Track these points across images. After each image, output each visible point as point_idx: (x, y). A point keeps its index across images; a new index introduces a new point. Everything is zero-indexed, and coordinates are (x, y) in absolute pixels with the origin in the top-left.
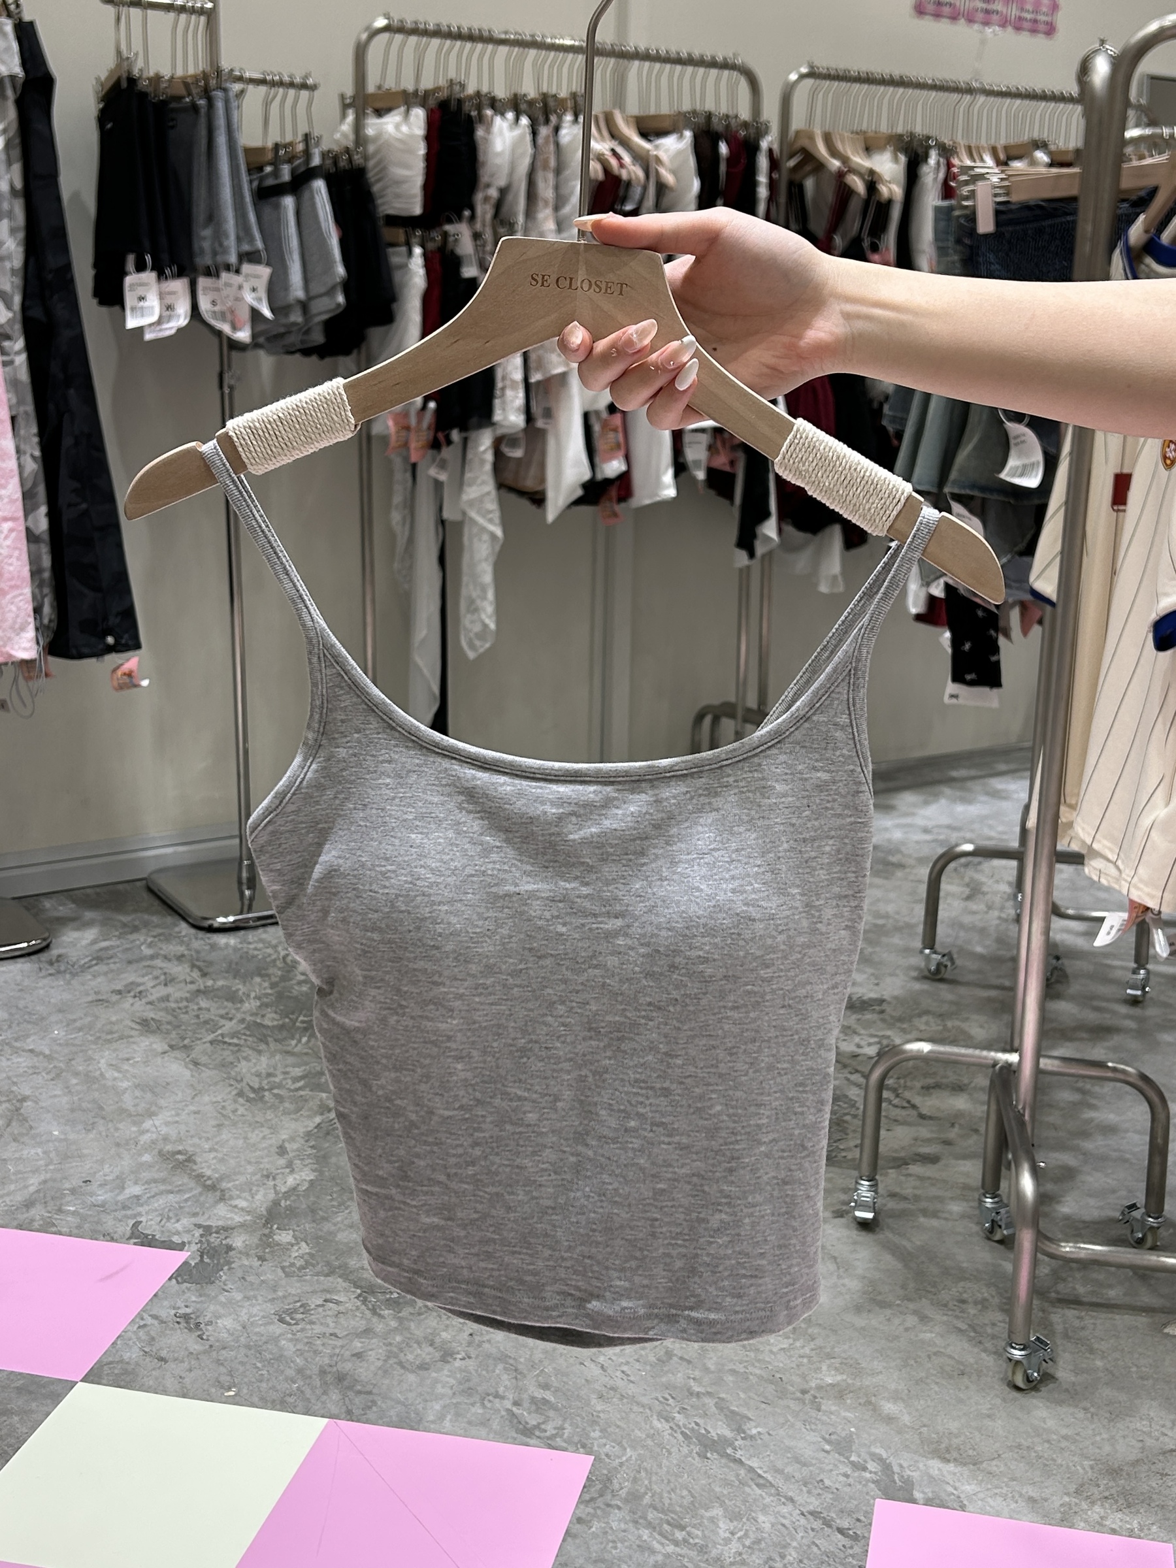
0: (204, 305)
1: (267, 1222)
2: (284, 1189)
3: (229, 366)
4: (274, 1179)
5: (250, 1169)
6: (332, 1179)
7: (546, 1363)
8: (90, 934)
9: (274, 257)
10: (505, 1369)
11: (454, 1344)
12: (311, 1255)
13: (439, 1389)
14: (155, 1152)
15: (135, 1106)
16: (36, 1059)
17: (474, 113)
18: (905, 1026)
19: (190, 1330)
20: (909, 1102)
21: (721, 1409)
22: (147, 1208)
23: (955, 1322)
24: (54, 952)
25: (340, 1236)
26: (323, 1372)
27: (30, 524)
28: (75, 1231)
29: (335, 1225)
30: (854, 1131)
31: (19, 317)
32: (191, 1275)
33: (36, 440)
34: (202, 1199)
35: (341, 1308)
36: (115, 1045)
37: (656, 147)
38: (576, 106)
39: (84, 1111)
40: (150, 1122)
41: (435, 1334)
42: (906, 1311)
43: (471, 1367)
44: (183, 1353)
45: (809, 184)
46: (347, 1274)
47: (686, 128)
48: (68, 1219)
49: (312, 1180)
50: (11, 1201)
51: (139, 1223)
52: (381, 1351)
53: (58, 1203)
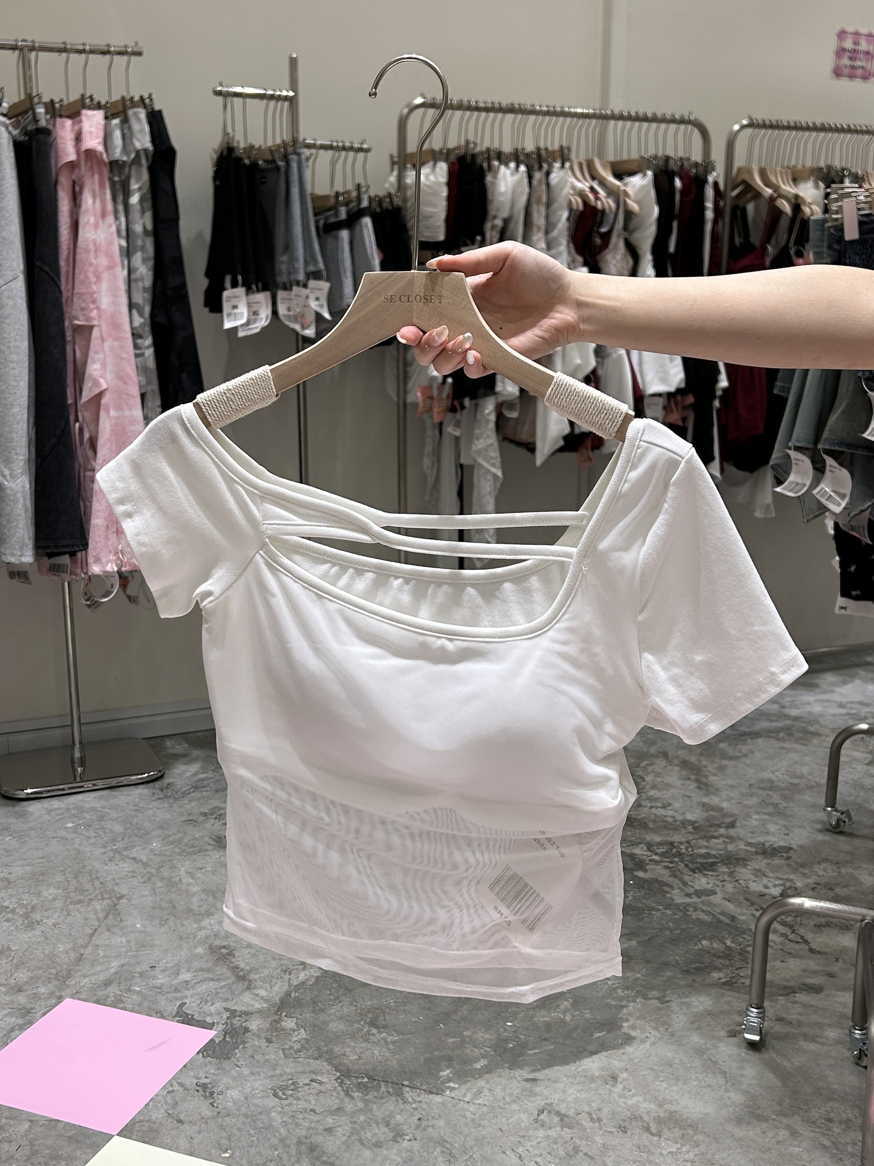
0: (282, 310)
1: (278, 1010)
2: (295, 983)
4: (290, 974)
5: (274, 964)
7: (475, 1149)
8: (194, 768)
9: (332, 274)
10: (442, 1152)
11: (405, 1127)
12: (307, 1041)
14: (207, 946)
15: (199, 907)
16: (136, 865)
17: (485, 165)
18: (806, 871)
19: (205, 1097)
20: (802, 937)
22: (192, 992)
23: (821, 1139)
24: (166, 781)
25: (332, 1026)
26: (299, 1143)
28: (137, 1008)
29: (329, 1016)
31: (148, 321)
32: (214, 1051)
34: (234, 987)
35: (322, 1088)
36: (194, 857)
37: (625, 185)
38: (563, 155)
39: (162, 909)
40: (208, 921)
41: (391, 1116)
42: (780, 1125)
43: (415, 1149)
44: (197, 1117)
45: (750, 208)
46: (331, 1058)
47: (648, 168)
48: (134, 997)
49: (318, 976)
50: (96, 979)
51: (185, 1003)
52: (347, 1128)
53: (129, 984)
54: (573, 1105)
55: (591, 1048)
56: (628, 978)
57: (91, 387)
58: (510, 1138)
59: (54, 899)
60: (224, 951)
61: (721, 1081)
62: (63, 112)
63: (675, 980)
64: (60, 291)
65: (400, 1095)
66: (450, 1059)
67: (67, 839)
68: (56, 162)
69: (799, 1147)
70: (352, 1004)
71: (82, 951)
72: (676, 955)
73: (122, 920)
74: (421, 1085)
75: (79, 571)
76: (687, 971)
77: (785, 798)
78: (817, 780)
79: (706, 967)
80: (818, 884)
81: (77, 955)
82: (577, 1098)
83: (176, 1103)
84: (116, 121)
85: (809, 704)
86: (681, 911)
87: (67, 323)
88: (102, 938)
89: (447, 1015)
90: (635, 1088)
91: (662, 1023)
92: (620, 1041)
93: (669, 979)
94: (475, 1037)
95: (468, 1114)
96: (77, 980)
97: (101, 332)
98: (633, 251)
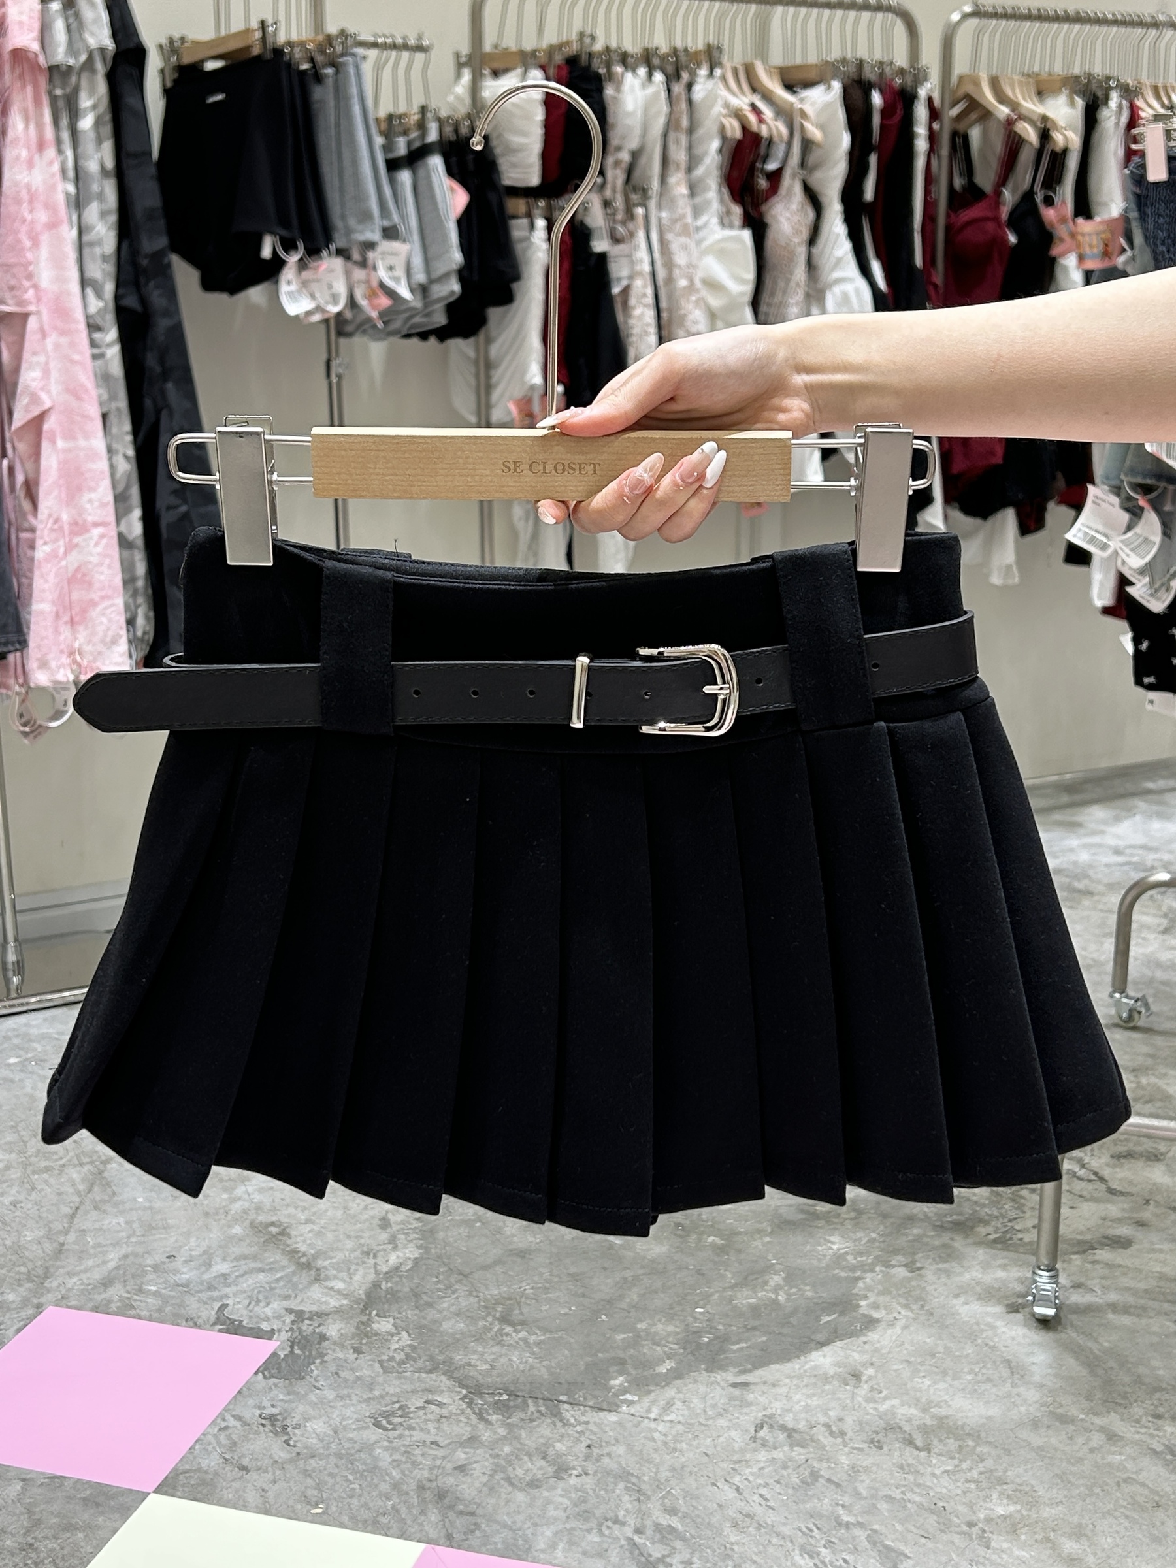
1: (366, 1307)
2: (385, 1269)
3: (337, 354)
4: (375, 1256)
5: (349, 1244)
6: (439, 1257)
7: (673, 1482)
10: (626, 1488)
11: (569, 1458)
12: (413, 1348)
13: (552, 1512)
14: (247, 1223)
17: (602, 71)
19: (276, 1434)
20: (1096, 1174)
21: (874, 1544)
22: (234, 1289)
23: (1149, 1441)
25: (446, 1326)
26: (421, 1488)
27: (123, 528)
28: (156, 1315)
29: (440, 1312)
30: (1032, 1208)
31: (111, 305)
32: (279, 1369)
33: (129, 438)
34: (295, 1279)
35: (444, 1412)
37: (802, 100)
38: (712, 57)
40: (243, 1188)
41: (548, 1444)
42: (1092, 1427)
43: (588, 1487)
44: (267, 1461)
45: (975, 134)
46: (451, 1371)
47: (833, 78)
48: (149, 1300)
49: (416, 1258)
50: (88, 1278)
51: (227, 1305)
52: (486, 1463)
53: (138, 1282)
54: (803, 1415)
55: (820, 1337)
56: (860, 1239)
57: (28, 404)
58: (721, 1464)
60: (273, 1230)
61: (1003, 1374)
63: (926, 1240)
65: (557, 1414)
66: (622, 1362)
67: (15, 1080)
69: (1121, 1454)
70: (471, 1294)
71: (62, 1239)
73: (115, 1192)
74: (585, 1399)
75: (12, 681)
76: (942, 1227)
78: (1095, 956)
79: (968, 1220)
81: (55, 1245)
82: (807, 1405)
85: (1071, 849)
88: (88, 1220)
89: (610, 1302)
90: (887, 1389)
91: (915, 1298)
92: (859, 1326)
93: (918, 1239)
94: (653, 1330)
95: (656, 1435)
96: (60, 1280)
97: (40, 322)
98: (813, 198)
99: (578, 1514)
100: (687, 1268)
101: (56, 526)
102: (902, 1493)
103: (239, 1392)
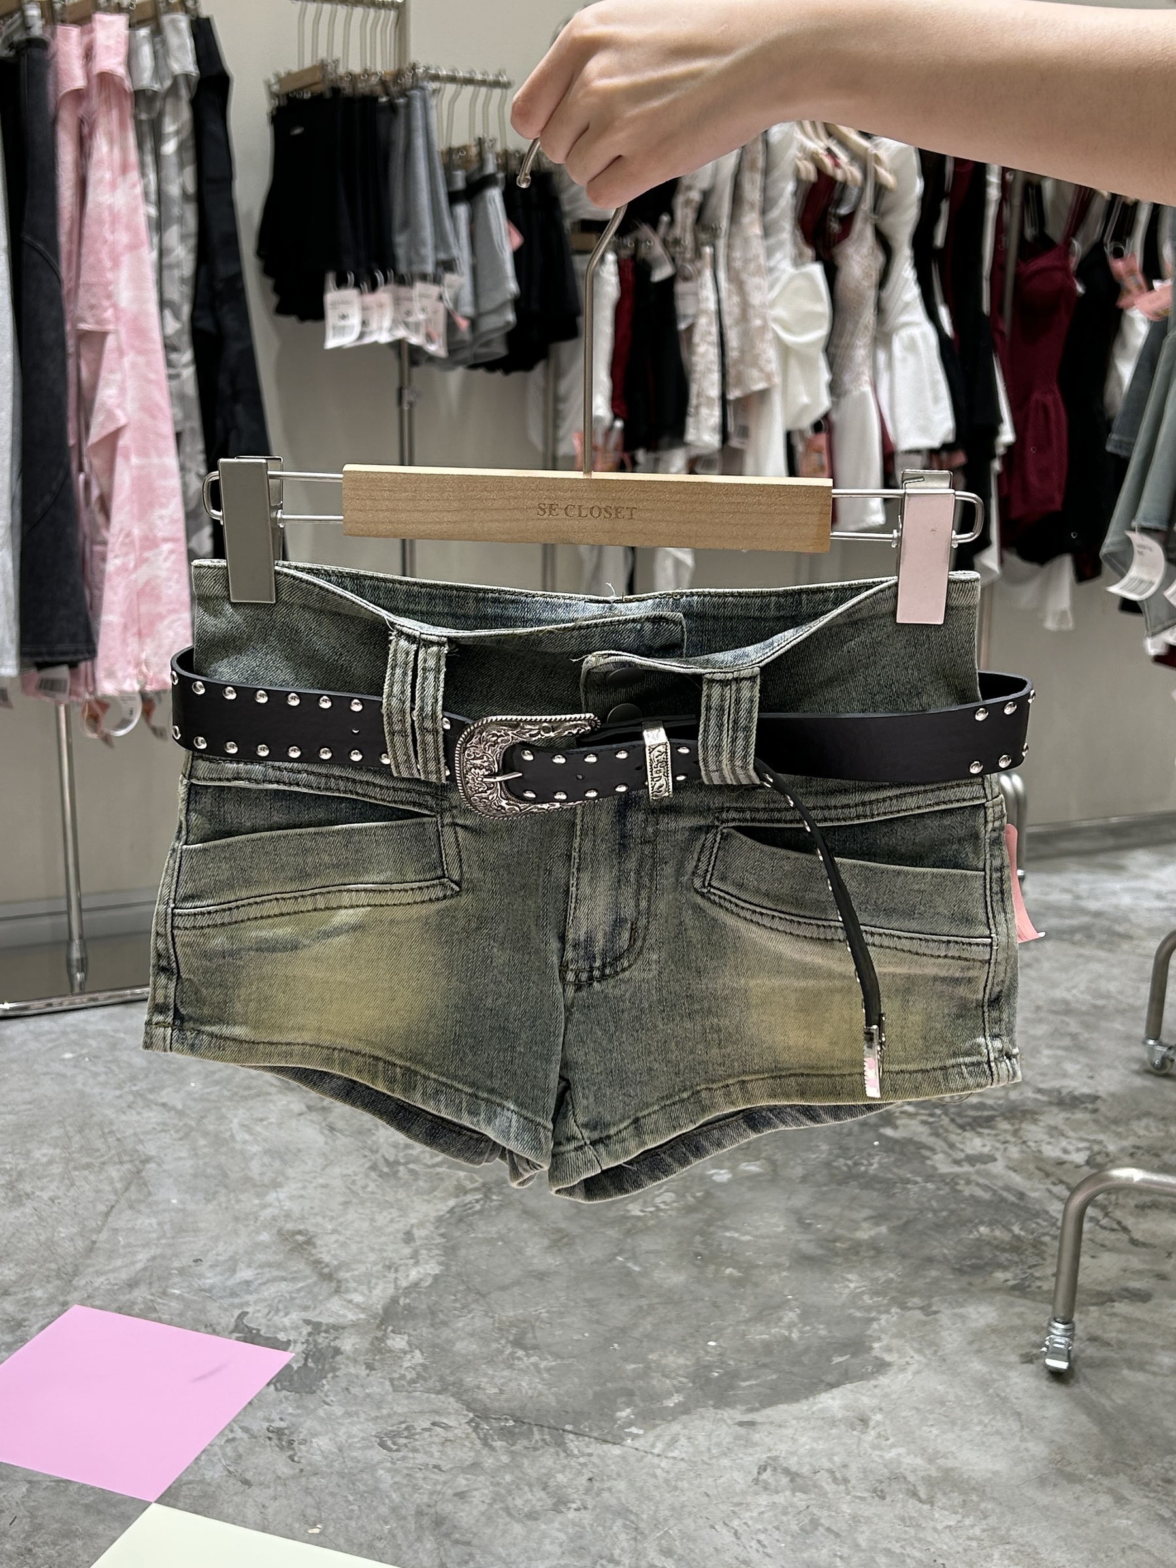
1: (382, 1323)
2: (404, 1284)
3: (410, 381)
4: (396, 1271)
5: (372, 1257)
6: (459, 1275)
7: (672, 1522)
10: (625, 1526)
11: (570, 1490)
12: (425, 1367)
13: (547, 1546)
14: (275, 1231)
15: (262, 1174)
16: (167, 1114)
18: (1120, 1129)
19: (282, 1448)
20: (1119, 1223)
22: (255, 1297)
23: (1158, 1506)
25: (459, 1346)
26: (420, 1513)
27: (194, 544)
28: (176, 1319)
29: (455, 1331)
30: (1053, 1256)
31: (187, 327)
32: (291, 1382)
33: (201, 457)
34: (316, 1289)
35: (450, 1435)
36: (251, 1103)
37: (876, 146)
39: (207, 1177)
40: (274, 1195)
41: (550, 1475)
42: (1099, 1488)
43: (586, 1522)
44: (270, 1477)
45: (1048, 185)
46: (459, 1392)
48: (172, 1304)
49: (436, 1275)
50: (115, 1278)
51: (245, 1314)
52: (486, 1492)
53: (164, 1285)
54: (808, 1459)
55: (830, 1378)
56: (877, 1279)
57: (104, 420)
58: (721, 1506)
59: (50, 1162)
60: (300, 1238)
61: (1015, 1426)
62: (66, 16)
63: (943, 1283)
64: (59, 280)
65: (560, 1444)
66: (630, 1394)
67: (64, 1076)
68: (56, 90)
69: (1128, 1518)
70: (486, 1315)
71: (94, 1237)
72: (944, 1247)
73: (150, 1194)
74: (591, 1430)
75: (82, 689)
76: (960, 1270)
77: (1087, 1026)
78: (1131, 1001)
79: (986, 1264)
80: (1138, 1148)
81: (88, 1243)
82: (812, 1449)
83: (240, 1456)
84: (144, 32)
85: (1114, 893)
86: (947, 1184)
87: (68, 327)
88: (122, 1220)
89: (623, 1330)
90: (894, 1436)
91: (928, 1343)
92: (870, 1368)
93: (936, 1281)
94: (663, 1362)
95: (658, 1472)
96: (88, 1279)
97: (118, 340)
98: (884, 243)
99: (574, 1551)
100: (702, 1299)
101: (127, 540)
102: (903, 1547)
103: (250, 1403)
